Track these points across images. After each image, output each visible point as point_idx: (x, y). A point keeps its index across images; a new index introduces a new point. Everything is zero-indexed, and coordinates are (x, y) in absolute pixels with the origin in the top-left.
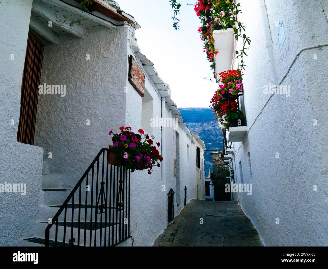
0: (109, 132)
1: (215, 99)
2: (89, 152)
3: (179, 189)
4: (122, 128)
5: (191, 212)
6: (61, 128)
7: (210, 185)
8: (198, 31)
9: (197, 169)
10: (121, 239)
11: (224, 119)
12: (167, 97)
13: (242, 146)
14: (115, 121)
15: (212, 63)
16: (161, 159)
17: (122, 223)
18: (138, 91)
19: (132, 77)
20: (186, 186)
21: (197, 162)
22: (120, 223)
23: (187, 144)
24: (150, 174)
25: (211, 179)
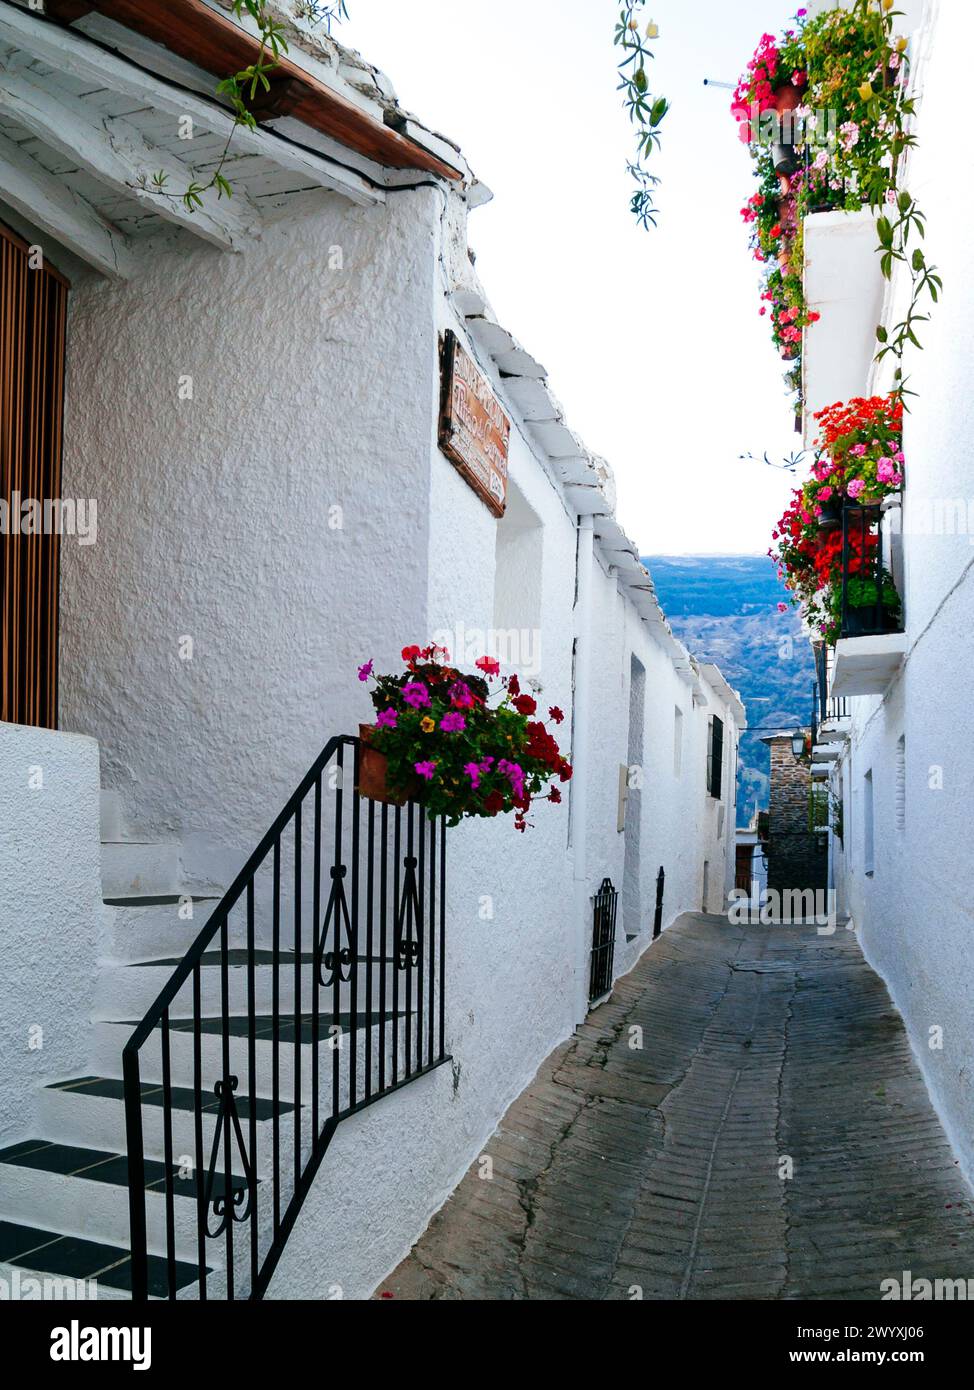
0: (359, 669)
1: (792, 522)
2: (284, 752)
3: (636, 880)
4: (410, 653)
5: (676, 962)
6: (166, 656)
7: (755, 859)
8: (743, 217)
9: (706, 801)
10: (413, 1068)
11: (821, 605)
12: (603, 515)
13: (880, 712)
14: (385, 621)
15: (791, 365)
16: (566, 773)
17: (414, 1012)
18: (480, 494)
19: (456, 430)
20: (662, 868)
21: (711, 774)
22: (408, 1013)
23: (676, 707)
24: (523, 831)
25: (759, 838)
